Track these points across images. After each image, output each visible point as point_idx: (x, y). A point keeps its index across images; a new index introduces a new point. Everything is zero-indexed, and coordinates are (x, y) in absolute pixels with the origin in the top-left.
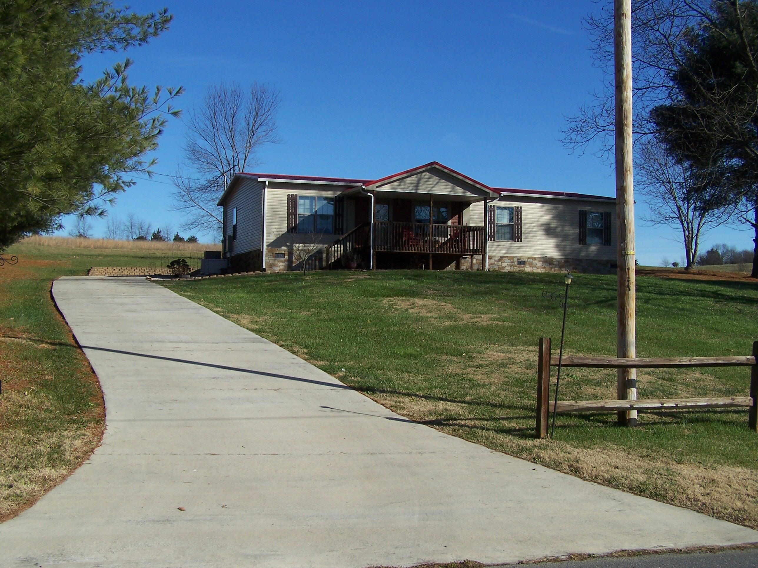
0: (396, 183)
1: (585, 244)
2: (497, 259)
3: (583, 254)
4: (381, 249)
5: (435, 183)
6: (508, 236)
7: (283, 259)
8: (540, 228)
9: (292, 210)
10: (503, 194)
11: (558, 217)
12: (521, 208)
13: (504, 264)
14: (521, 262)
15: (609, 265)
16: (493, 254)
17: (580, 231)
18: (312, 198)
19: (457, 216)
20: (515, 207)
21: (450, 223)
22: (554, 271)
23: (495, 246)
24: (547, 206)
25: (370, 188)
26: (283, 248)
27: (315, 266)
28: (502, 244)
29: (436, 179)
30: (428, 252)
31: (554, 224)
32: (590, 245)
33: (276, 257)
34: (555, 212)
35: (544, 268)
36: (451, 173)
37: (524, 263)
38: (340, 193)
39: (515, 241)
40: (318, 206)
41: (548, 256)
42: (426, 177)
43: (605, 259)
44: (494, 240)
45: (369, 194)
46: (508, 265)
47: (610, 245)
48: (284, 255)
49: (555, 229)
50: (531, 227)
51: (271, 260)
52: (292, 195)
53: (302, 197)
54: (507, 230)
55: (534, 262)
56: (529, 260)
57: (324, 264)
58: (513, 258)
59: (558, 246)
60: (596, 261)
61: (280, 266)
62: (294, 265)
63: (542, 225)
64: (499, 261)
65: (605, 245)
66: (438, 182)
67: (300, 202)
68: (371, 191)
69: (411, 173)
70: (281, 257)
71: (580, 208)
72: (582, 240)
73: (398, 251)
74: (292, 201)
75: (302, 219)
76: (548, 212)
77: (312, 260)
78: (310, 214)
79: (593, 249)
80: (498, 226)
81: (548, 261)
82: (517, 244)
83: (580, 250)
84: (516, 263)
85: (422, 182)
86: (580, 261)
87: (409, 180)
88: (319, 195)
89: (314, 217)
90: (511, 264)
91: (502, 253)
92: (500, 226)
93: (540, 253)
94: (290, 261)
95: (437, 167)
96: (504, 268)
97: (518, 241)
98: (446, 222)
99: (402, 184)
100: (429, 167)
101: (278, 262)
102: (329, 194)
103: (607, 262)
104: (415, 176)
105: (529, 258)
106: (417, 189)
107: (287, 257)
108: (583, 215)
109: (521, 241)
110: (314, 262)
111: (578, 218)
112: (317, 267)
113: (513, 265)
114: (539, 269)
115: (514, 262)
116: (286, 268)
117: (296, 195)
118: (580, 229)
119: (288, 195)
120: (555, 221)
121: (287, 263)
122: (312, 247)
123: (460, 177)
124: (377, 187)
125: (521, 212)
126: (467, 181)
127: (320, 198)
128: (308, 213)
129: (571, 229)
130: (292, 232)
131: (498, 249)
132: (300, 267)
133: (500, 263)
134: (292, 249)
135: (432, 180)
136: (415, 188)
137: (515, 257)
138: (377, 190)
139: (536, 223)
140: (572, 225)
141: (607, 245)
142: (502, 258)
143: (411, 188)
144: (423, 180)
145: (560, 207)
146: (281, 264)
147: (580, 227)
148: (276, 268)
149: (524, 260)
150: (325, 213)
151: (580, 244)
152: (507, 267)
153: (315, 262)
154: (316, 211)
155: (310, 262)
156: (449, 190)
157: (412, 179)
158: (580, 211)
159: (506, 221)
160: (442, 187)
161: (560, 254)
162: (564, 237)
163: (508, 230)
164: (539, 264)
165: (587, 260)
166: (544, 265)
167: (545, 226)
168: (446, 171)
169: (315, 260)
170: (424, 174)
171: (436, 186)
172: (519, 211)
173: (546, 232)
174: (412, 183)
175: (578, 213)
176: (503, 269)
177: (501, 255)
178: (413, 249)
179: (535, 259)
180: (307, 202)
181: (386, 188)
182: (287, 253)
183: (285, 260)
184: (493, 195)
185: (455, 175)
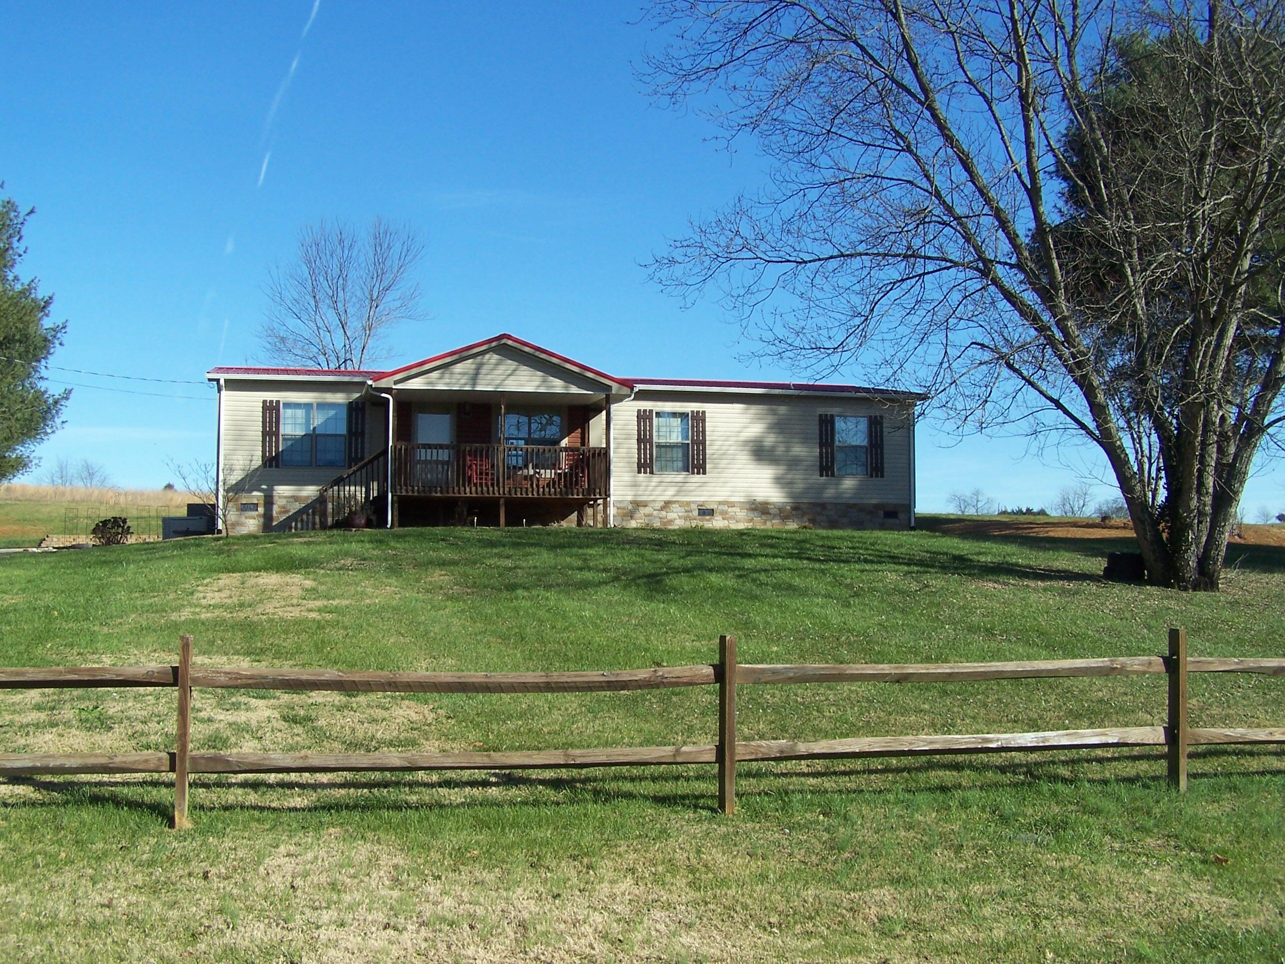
0: (435, 374)
1: (833, 475)
2: (658, 505)
3: (829, 493)
4: (407, 491)
5: (509, 372)
6: (680, 464)
7: (255, 513)
8: (741, 448)
9: (271, 427)
10: (639, 387)
11: (779, 427)
12: (704, 412)
13: (671, 516)
14: (706, 512)
15: (881, 513)
16: (651, 498)
17: (821, 453)
18: (308, 406)
19: (579, 430)
20: (693, 412)
21: (564, 443)
22: (772, 525)
23: (654, 484)
24: (755, 409)
25: (384, 383)
26: (255, 493)
27: (314, 524)
28: (668, 480)
29: (510, 364)
30: (497, 495)
31: (770, 440)
32: (842, 477)
33: (242, 510)
34: (770, 419)
35: (751, 520)
36: (537, 353)
37: (711, 512)
38: (358, 395)
39: (693, 473)
40: (318, 420)
41: (760, 499)
42: (493, 361)
43: (874, 501)
44: (652, 473)
45: (383, 395)
46: (680, 517)
47: (882, 476)
48: (255, 506)
49: (773, 449)
50: (725, 448)
51: (232, 516)
52: (271, 402)
53: (288, 405)
54: (678, 454)
55: (730, 510)
56: (721, 507)
57: (330, 520)
58: (688, 503)
59: (779, 481)
60: (854, 505)
61: (251, 524)
62: (274, 523)
63: (746, 443)
64: (662, 508)
65: (871, 476)
66: (515, 370)
67: (286, 414)
68: (388, 390)
69: (461, 355)
70: (251, 510)
71: (822, 410)
72: (826, 467)
73: (439, 495)
74: (271, 411)
75: (289, 443)
76: (759, 418)
77: (308, 515)
78: (304, 433)
79: (849, 484)
80: (659, 446)
81: (760, 508)
82: (697, 478)
83: (823, 487)
84: (696, 513)
85: (484, 371)
86: (823, 506)
87: (459, 368)
88: (319, 400)
89: (313, 438)
90: (685, 514)
91: (669, 494)
92: (663, 446)
93: (742, 494)
94: (268, 517)
95: (510, 342)
96: (671, 521)
97: (698, 473)
98: (558, 442)
99: (447, 376)
100: (494, 344)
101: (246, 518)
102: (339, 398)
103: (877, 507)
104: (470, 361)
105: (720, 503)
106: (474, 384)
107: (261, 510)
108: (827, 425)
109: (704, 473)
110: (311, 517)
111: (817, 427)
112: (318, 526)
113: (689, 517)
114: (740, 521)
115: (691, 511)
116: (261, 528)
117: (278, 402)
118: (821, 448)
119: (264, 402)
120: (772, 435)
121: (262, 520)
122: (310, 491)
123: (555, 360)
124: (396, 383)
125: (704, 421)
126: (568, 366)
127: (321, 406)
128: (300, 432)
129: (805, 449)
130: (271, 466)
131: (660, 488)
132: (285, 526)
133: (664, 513)
134: (271, 497)
135: (502, 368)
136: (471, 382)
137: (694, 502)
138: (399, 386)
139: (735, 439)
140: (805, 440)
141: (877, 476)
142: (667, 504)
143: (463, 381)
144: (485, 367)
145: (783, 410)
146: (252, 521)
147: (821, 446)
148: (243, 528)
149: (712, 507)
150: (330, 431)
151: (821, 475)
152: (677, 520)
153: (314, 518)
154: (314, 429)
155: (305, 517)
156: (537, 383)
157: (467, 366)
158: (820, 416)
159: (676, 437)
160: (522, 378)
161: (783, 495)
162: (793, 463)
163: (680, 455)
164: (741, 514)
165: (836, 504)
166: (751, 515)
167: (751, 444)
168: (527, 349)
169: (314, 514)
170: (487, 356)
171: (512, 378)
172: (699, 418)
173: (755, 455)
174: (464, 374)
175: (817, 419)
176: (671, 525)
177: (666, 498)
178: (468, 489)
179: (732, 505)
180: (300, 413)
181: (416, 384)
182: (262, 502)
183: (259, 516)
184: (620, 389)
185: (543, 356)
